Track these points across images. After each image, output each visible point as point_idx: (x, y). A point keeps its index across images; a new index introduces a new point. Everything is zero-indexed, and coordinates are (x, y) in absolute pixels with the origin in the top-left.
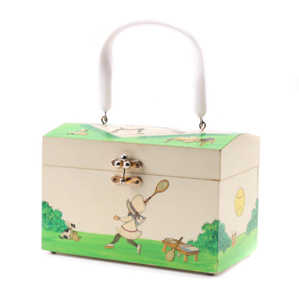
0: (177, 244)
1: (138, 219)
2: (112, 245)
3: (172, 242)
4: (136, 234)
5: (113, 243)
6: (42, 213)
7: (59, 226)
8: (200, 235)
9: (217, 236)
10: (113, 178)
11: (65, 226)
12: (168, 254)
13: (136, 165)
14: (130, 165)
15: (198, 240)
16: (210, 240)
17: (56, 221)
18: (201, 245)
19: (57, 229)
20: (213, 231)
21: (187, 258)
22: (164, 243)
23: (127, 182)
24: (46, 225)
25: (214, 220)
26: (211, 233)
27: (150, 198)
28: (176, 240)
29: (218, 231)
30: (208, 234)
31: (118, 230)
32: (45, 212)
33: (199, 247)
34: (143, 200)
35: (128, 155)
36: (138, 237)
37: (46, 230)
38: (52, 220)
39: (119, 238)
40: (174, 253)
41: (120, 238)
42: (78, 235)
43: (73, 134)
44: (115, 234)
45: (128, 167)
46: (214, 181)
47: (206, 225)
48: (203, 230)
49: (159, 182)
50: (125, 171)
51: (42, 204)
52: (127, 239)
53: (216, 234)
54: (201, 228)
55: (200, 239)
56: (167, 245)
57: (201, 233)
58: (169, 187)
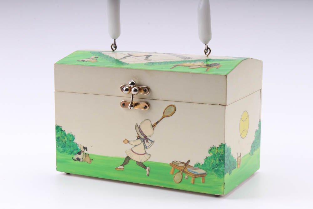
0: (185, 166)
1: (147, 143)
2: (122, 167)
3: (180, 165)
4: (145, 157)
5: (123, 165)
6: (56, 136)
7: (72, 149)
8: (207, 158)
9: (224, 159)
10: (122, 103)
11: (77, 149)
12: (176, 176)
13: (144, 90)
14: (138, 91)
15: (204, 163)
16: (216, 163)
17: (69, 145)
18: (208, 168)
19: (70, 151)
20: (220, 154)
21: (194, 181)
22: (172, 166)
23: (135, 107)
24: (60, 148)
25: (220, 144)
26: (218, 156)
27: (158, 122)
28: (183, 162)
29: (224, 154)
30: (215, 158)
31: (127, 153)
32: (58, 136)
33: (206, 170)
34: (151, 124)
35: (136, 81)
36: (146, 160)
37: (60, 152)
38: (66, 143)
39: (129, 160)
40: (182, 175)
41: (130, 161)
42: (90, 158)
43: (84, 61)
44: (125, 157)
45: (136, 93)
46: (220, 106)
47: (212, 149)
48: (210, 154)
49: (167, 107)
50: (134, 97)
51: (56, 129)
52: (137, 161)
53: (223, 157)
54: (208, 151)
55: (207, 162)
56: (174, 168)
57: (207, 156)
58: (176, 112)
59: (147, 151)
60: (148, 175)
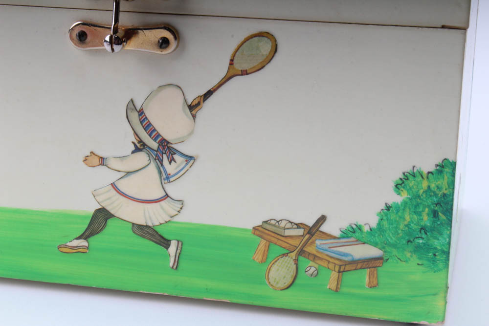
0: (307, 236)
1: (170, 163)
2: (82, 242)
3: (288, 233)
4: (162, 208)
5: (85, 236)
8: (388, 208)
9: (449, 211)
10: (76, 32)
12: (275, 268)
15: (379, 224)
16: (422, 223)
18: (392, 239)
20: (436, 195)
21: (339, 281)
22: (261, 237)
23: (128, 42)
25: (439, 161)
26: (429, 202)
27: (209, 94)
28: (301, 224)
29: (453, 195)
30: (417, 206)
31: (100, 199)
33: (384, 245)
34: (186, 101)
36: (170, 219)
39: (106, 220)
40: (297, 264)
41: (110, 222)
46: (446, 30)
47: (411, 178)
48: (399, 194)
49: (243, 38)
50: (121, 9)
52: (133, 224)
53: (446, 203)
54: (393, 185)
55: (387, 220)
56: (270, 242)
57: (390, 203)
58: (277, 54)
59: (171, 189)
60: (176, 266)
